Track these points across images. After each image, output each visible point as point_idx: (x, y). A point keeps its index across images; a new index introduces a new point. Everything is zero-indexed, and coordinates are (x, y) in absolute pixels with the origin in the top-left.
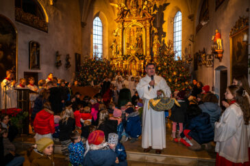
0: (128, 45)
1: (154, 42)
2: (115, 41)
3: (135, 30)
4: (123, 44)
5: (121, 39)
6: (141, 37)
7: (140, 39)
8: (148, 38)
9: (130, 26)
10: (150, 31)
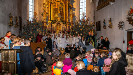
0: (54, 14)
1: (71, 14)
2: (44, 11)
3: (59, 4)
4: (51, 13)
5: (49, 9)
6: (62, 9)
7: (62, 10)
8: (67, 11)
9: (56, 2)
10: (68, 6)
